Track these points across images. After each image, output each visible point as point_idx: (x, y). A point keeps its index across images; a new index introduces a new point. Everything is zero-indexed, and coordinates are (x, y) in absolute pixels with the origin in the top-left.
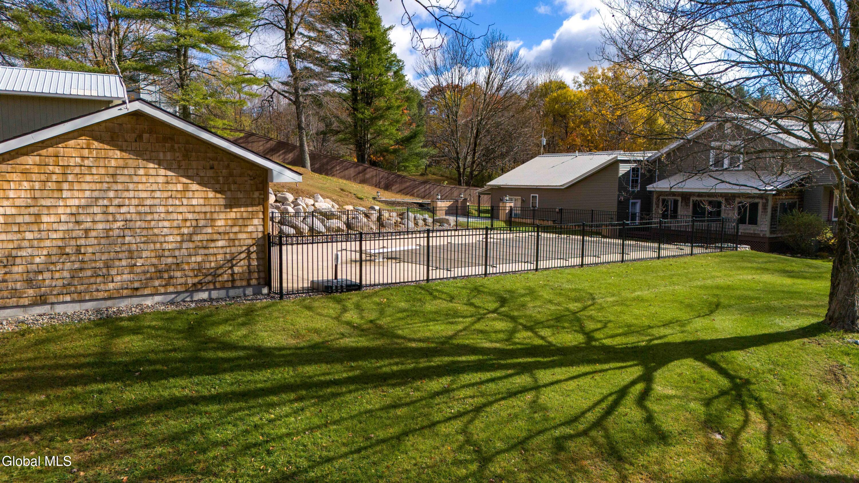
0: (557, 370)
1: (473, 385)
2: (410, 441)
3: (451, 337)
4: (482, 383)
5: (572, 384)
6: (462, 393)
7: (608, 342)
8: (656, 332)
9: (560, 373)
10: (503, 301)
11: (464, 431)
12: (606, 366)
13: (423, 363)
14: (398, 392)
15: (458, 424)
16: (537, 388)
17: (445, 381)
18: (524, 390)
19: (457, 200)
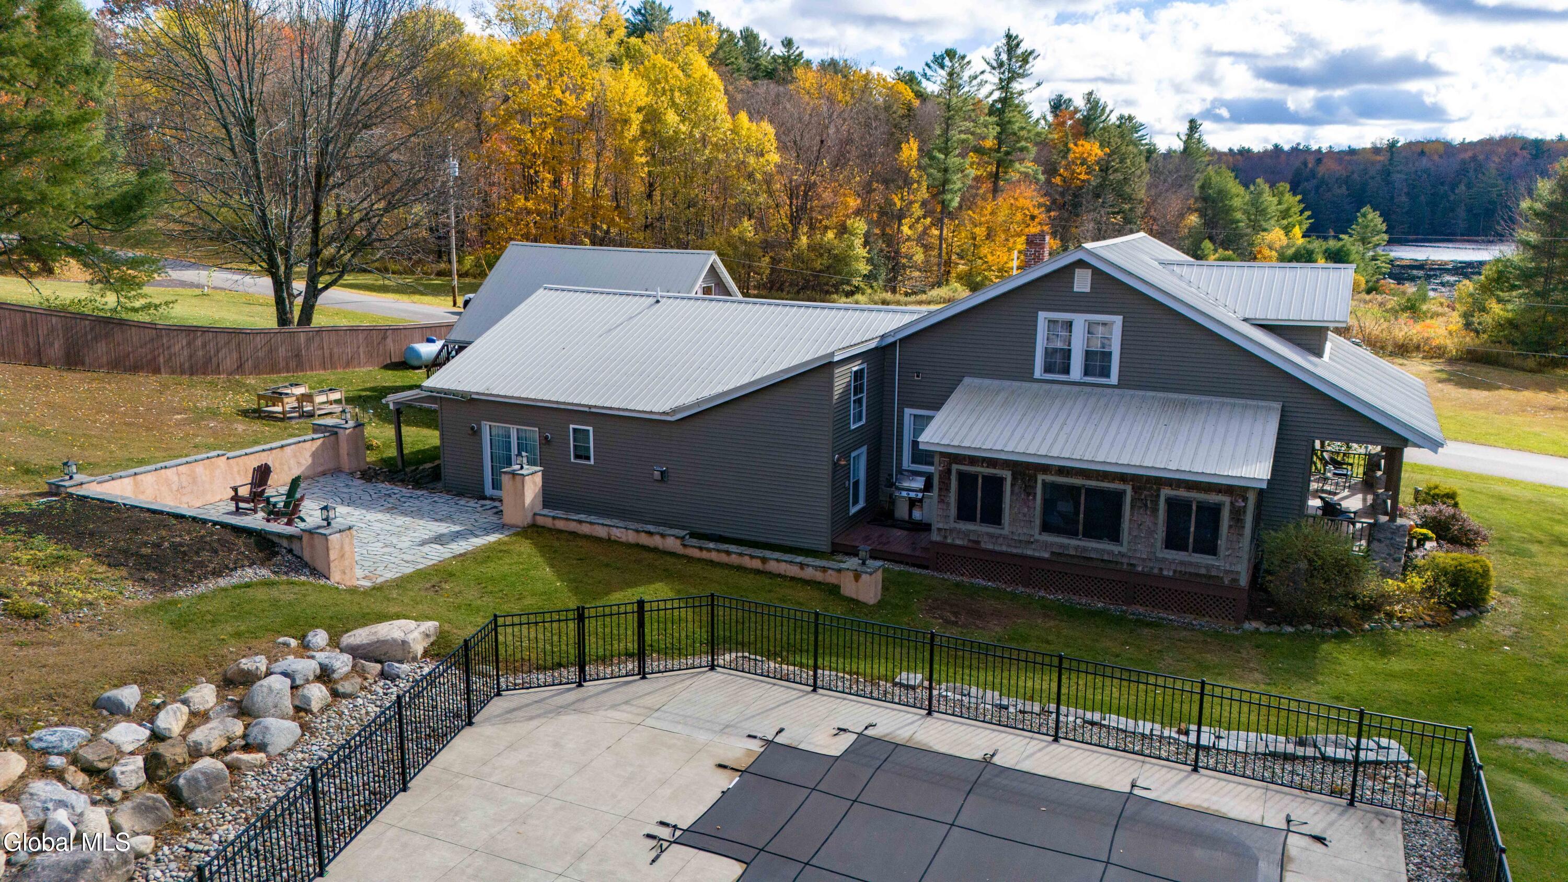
19: (333, 432)
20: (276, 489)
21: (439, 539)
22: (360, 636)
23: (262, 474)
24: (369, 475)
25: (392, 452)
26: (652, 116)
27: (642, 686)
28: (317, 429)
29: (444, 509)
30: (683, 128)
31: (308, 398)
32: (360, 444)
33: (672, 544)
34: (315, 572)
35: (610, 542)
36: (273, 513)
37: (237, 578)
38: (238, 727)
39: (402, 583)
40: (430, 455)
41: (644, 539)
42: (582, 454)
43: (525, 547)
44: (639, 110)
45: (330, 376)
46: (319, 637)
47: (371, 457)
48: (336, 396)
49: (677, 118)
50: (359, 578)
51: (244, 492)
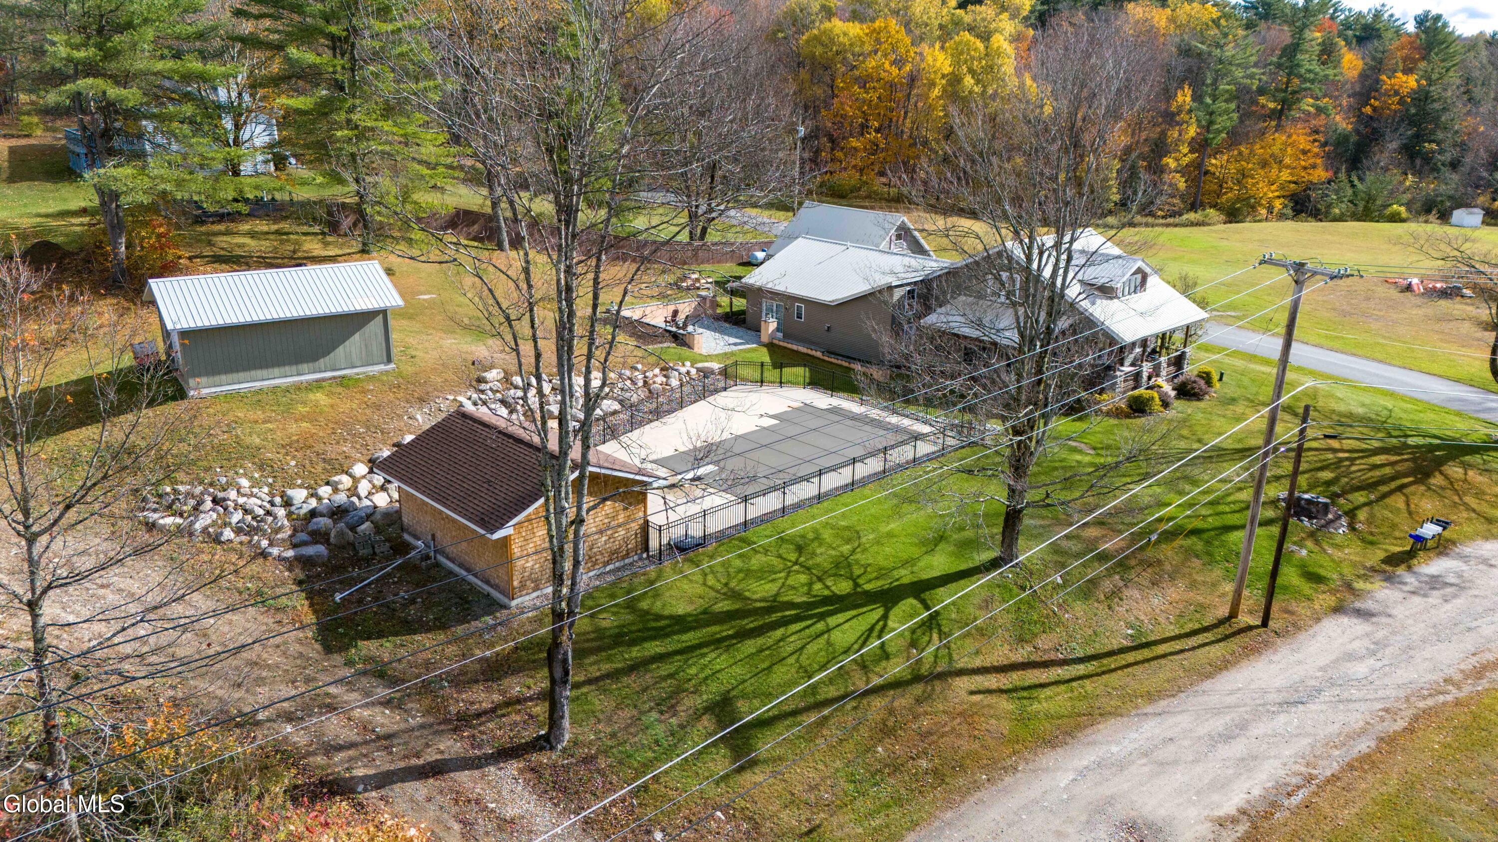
0: (839, 615)
1: (797, 632)
2: (775, 668)
3: (778, 594)
4: (800, 631)
5: (847, 626)
6: (792, 639)
7: (868, 587)
8: (896, 574)
9: (840, 618)
10: (800, 549)
11: (797, 661)
12: (865, 609)
13: (768, 619)
14: (760, 641)
15: (795, 656)
16: (829, 631)
17: (779, 633)
18: (822, 634)
19: (704, 298)
20: (681, 318)
21: (735, 344)
22: (700, 365)
23: (675, 313)
24: (718, 318)
25: (728, 310)
26: (955, 80)
27: (779, 389)
28: (699, 296)
29: (741, 334)
30: (976, 89)
31: (698, 280)
32: (715, 304)
33: (818, 354)
34: (689, 347)
35: (797, 352)
36: (678, 328)
37: (665, 345)
38: (664, 380)
39: (716, 355)
40: (743, 312)
41: (809, 352)
42: (799, 317)
43: (765, 350)
44: (943, 76)
45: (708, 267)
46: (688, 364)
47: (719, 311)
48: (710, 280)
49: (972, 81)
50: (704, 352)
51: (669, 319)
